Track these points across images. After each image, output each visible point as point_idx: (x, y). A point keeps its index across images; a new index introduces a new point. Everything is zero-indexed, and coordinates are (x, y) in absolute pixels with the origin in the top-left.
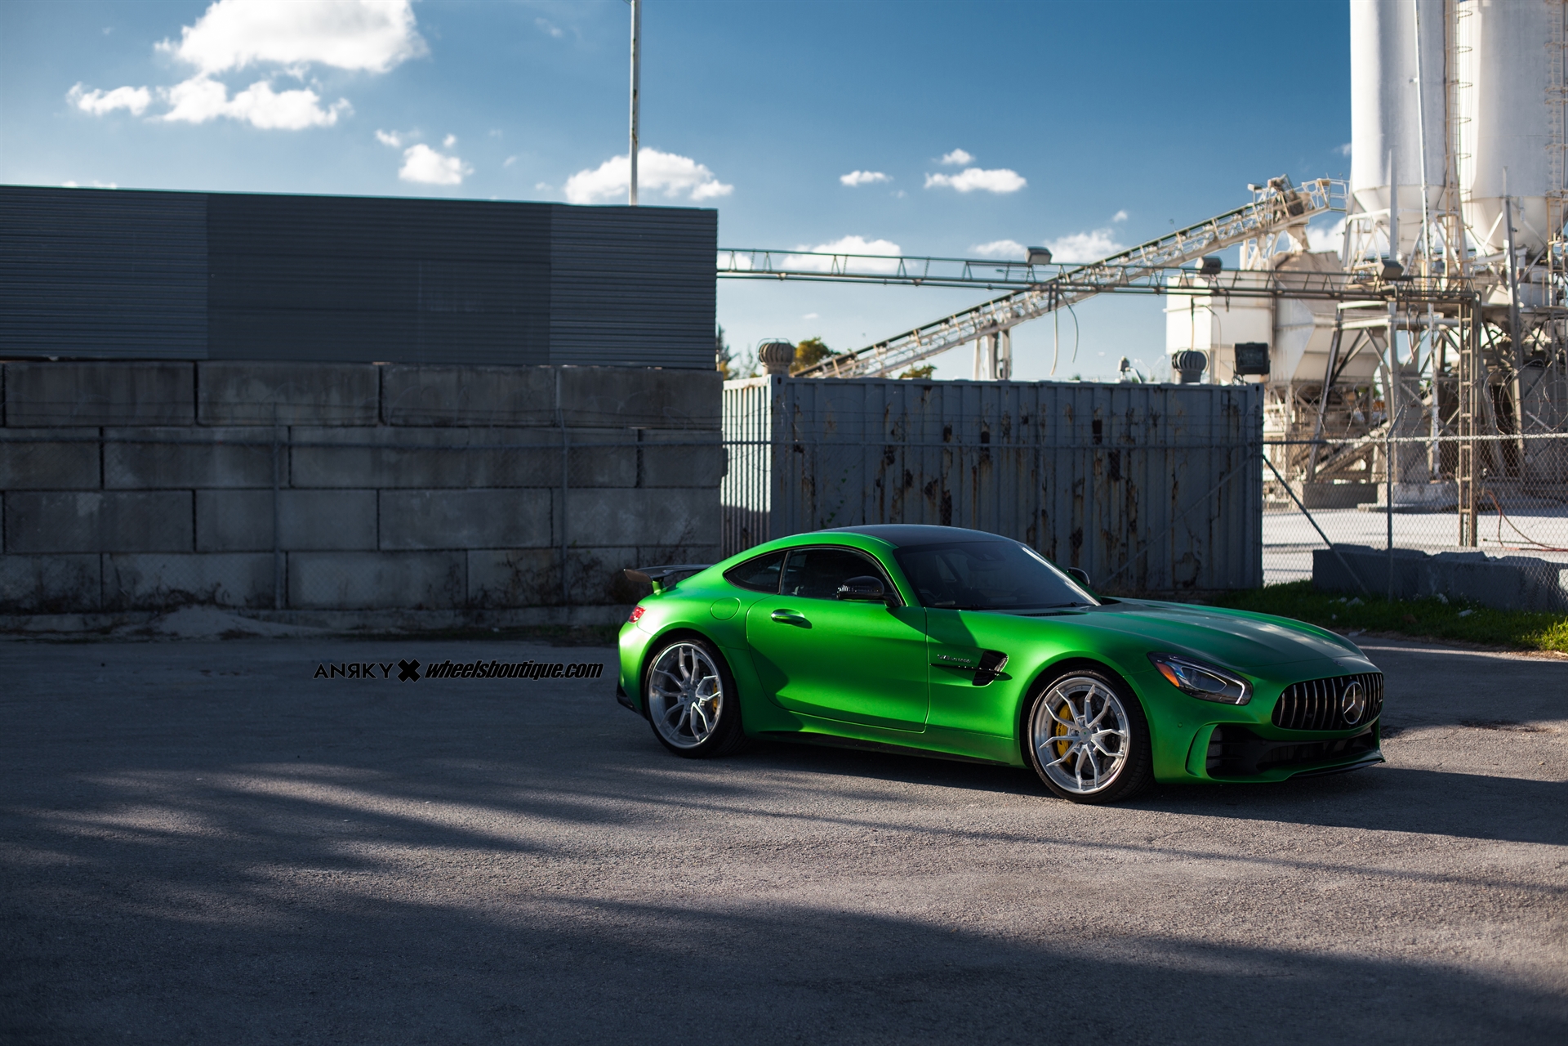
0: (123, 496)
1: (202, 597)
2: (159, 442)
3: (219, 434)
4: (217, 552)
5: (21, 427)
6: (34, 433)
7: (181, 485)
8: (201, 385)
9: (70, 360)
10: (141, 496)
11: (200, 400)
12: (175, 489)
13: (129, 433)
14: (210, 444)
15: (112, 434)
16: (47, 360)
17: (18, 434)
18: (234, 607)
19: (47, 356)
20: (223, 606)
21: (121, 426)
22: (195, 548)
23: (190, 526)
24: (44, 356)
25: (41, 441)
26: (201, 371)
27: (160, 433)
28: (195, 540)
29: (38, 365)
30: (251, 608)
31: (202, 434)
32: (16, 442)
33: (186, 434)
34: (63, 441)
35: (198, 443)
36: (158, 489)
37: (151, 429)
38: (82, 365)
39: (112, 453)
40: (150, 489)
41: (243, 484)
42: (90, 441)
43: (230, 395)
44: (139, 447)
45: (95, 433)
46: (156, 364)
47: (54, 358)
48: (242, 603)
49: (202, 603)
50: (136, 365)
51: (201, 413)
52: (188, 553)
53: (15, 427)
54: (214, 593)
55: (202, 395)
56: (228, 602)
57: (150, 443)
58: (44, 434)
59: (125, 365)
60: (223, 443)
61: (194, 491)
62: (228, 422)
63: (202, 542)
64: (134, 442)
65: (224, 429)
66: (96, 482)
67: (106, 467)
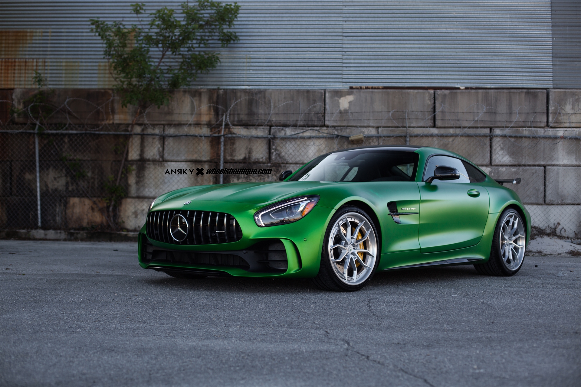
0: (504, 169)
1: (548, 231)
2: (525, 137)
3: (560, 132)
4: (558, 204)
5: (445, 128)
6: (451, 131)
7: (537, 163)
8: (551, 102)
9: (471, 88)
10: (514, 169)
11: (550, 112)
12: (535, 166)
13: (507, 132)
14: (556, 138)
15: (498, 132)
16: (459, 88)
17: (443, 131)
18: (568, 238)
19: (459, 86)
20: (561, 237)
21: (503, 127)
22: (545, 201)
23: (542, 188)
24: (457, 86)
25: (457, 136)
26: (550, 94)
27: (526, 132)
28: (545, 196)
29: (455, 91)
30: (578, 239)
31: (550, 132)
32: (442, 136)
33: (541, 132)
34: (469, 136)
35: (549, 138)
36: (524, 165)
37: (521, 129)
38: (480, 91)
39: (497, 143)
40: (519, 166)
41: (574, 163)
42: (485, 136)
43: (568, 108)
44: (513, 140)
45: (487, 131)
46: (525, 91)
47: (462, 88)
48: (572, 235)
49: (548, 235)
50: (513, 91)
51: (550, 119)
52: (541, 204)
53: (441, 128)
54: (555, 229)
55: (551, 109)
56: (564, 234)
57: (519, 138)
58: (458, 131)
59: (505, 91)
60: (562, 138)
61: (545, 167)
62: (567, 125)
63: (549, 198)
64: (511, 137)
65: (563, 129)
66: (487, 161)
67: (493, 151)
